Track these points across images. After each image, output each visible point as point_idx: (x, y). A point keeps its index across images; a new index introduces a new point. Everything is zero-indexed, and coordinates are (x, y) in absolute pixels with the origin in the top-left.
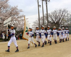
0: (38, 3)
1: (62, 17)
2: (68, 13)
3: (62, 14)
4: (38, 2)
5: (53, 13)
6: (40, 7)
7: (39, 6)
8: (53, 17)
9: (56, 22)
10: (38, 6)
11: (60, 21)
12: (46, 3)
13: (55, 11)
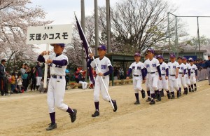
1: (149, 23)
2: (169, 11)
3: (149, 11)
5: (122, 8)
8: (122, 19)
9: (129, 36)
11: (144, 34)
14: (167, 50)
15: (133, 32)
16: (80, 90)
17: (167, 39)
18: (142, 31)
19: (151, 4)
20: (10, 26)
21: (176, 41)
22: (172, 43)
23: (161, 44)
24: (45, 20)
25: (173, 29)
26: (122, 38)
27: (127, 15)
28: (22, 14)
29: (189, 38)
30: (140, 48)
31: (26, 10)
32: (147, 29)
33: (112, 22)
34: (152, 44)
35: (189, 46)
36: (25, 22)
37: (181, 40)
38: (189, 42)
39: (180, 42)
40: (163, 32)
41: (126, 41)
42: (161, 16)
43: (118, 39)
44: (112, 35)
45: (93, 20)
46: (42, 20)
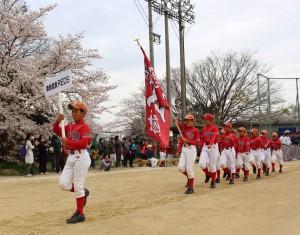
0: (151, 26)
1: (234, 87)
2: (259, 72)
3: (234, 72)
4: (150, 20)
5: (201, 69)
6: (157, 42)
7: (153, 37)
8: (201, 83)
9: (209, 103)
10: (151, 39)
11: (228, 101)
12: (181, 28)
13: (209, 59)
14: (257, 121)
15: (215, 98)
16: (149, 169)
17: (257, 108)
18: (224, 98)
19: (237, 64)
20: (67, 93)
21: (268, 110)
22: (264, 112)
23: (249, 113)
24: (108, 85)
25: (264, 95)
26: (200, 107)
27: (206, 78)
28: (81, 78)
29: (286, 105)
30: (223, 118)
31: (86, 74)
32: (231, 94)
33: (188, 87)
34: (238, 113)
35: (285, 115)
36: (85, 88)
37: (275, 108)
38: (286, 111)
39: (273, 110)
40: (251, 98)
41: (205, 109)
42: (249, 78)
43: (196, 107)
44: (188, 103)
45: (165, 85)
46: (104, 85)
